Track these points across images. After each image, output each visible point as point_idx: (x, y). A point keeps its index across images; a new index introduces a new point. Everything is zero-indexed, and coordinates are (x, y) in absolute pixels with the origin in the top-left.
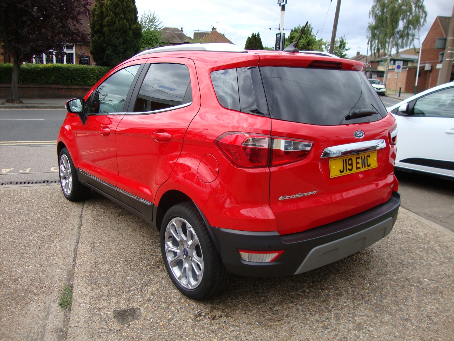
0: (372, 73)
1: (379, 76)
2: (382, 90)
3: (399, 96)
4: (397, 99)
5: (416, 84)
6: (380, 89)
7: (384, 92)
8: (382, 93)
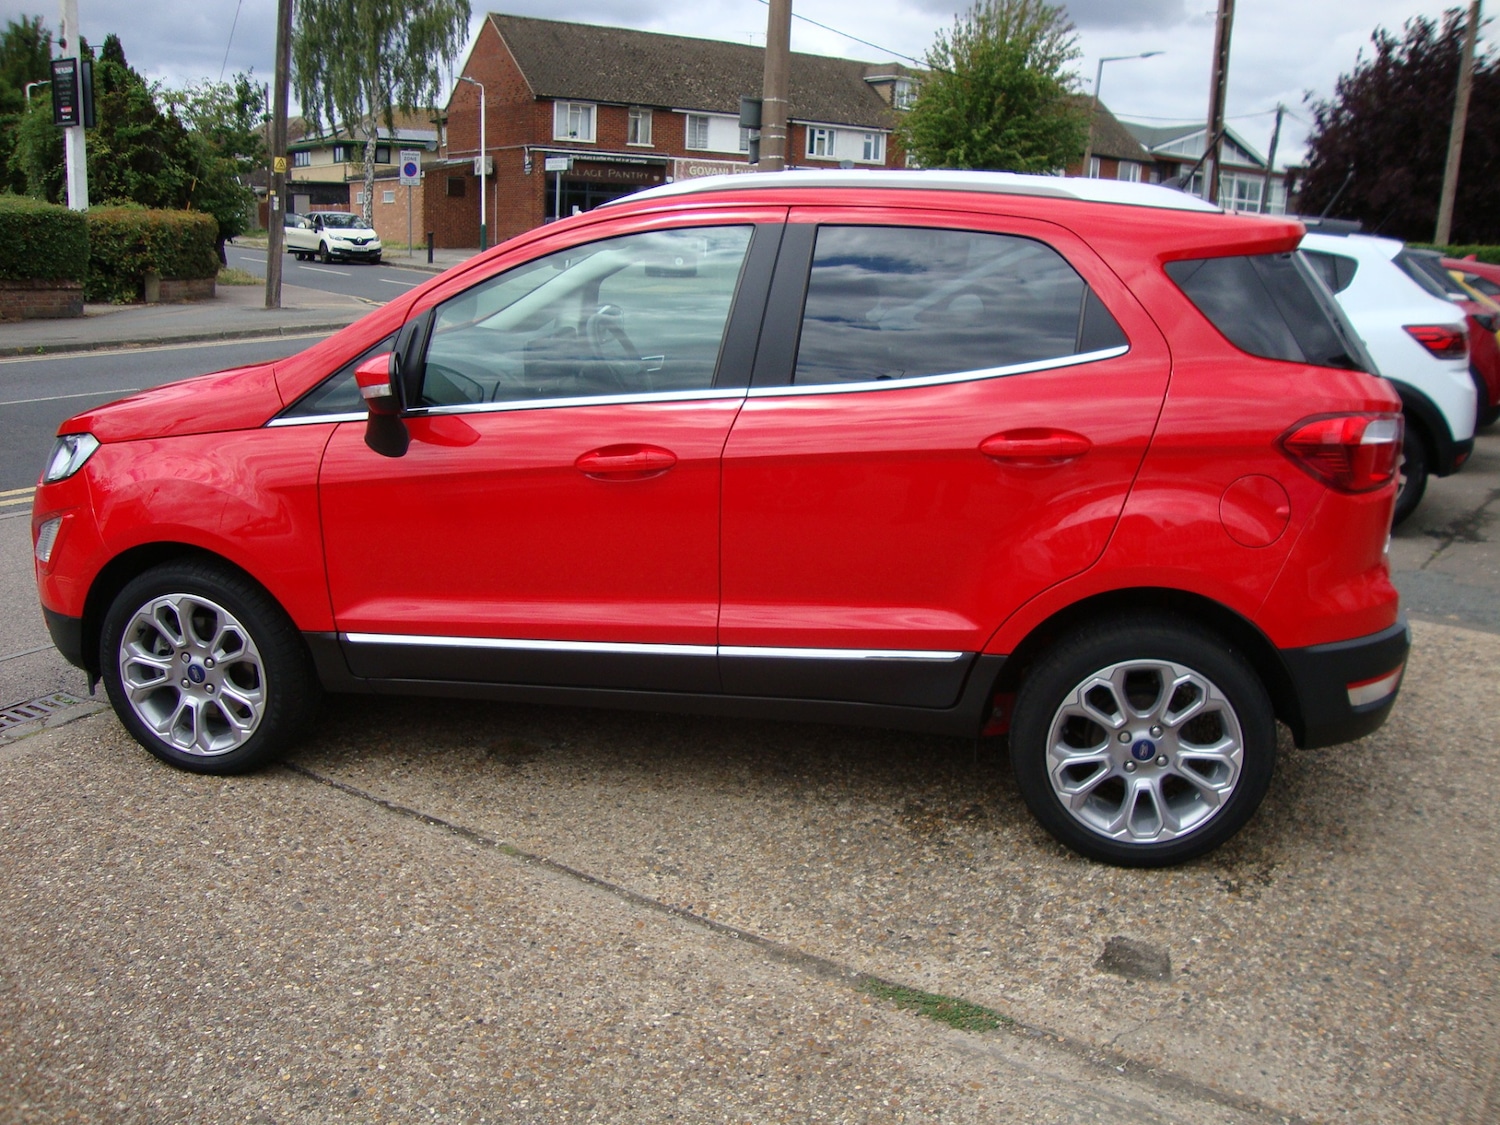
0: (291, 192)
1: (314, 198)
2: (371, 246)
3: (430, 260)
4: (427, 269)
5: (483, 222)
6: (365, 242)
7: (379, 250)
8: (373, 255)
